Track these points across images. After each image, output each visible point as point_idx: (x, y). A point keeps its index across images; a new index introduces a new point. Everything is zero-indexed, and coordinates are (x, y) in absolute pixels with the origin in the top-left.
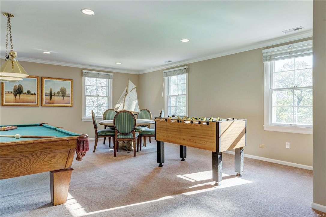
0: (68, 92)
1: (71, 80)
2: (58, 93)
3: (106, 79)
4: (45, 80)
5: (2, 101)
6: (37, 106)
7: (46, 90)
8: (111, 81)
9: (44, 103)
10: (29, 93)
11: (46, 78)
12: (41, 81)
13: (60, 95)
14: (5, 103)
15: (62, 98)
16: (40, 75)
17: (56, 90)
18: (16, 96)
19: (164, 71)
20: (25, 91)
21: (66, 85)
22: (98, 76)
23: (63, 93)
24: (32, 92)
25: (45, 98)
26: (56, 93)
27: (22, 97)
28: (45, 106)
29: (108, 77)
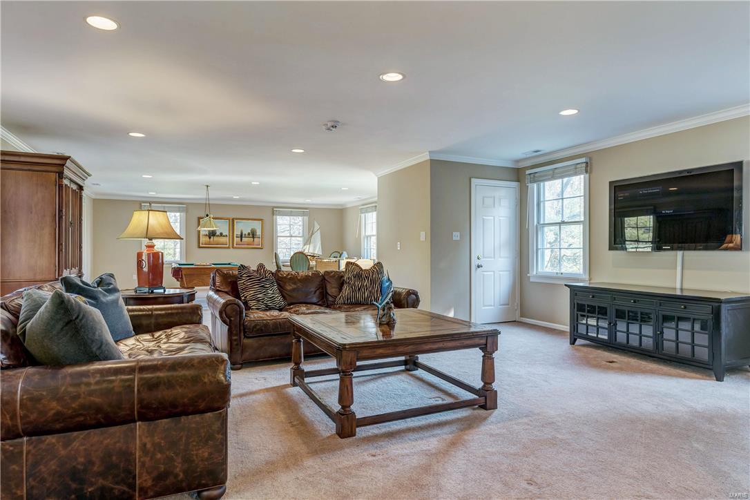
0: (259, 233)
1: (261, 220)
2: (249, 234)
3: (300, 218)
4: (235, 221)
5: (199, 243)
6: (229, 248)
7: (237, 232)
8: (306, 218)
9: (235, 245)
10: (221, 234)
11: (237, 219)
12: (232, 222)
13: (251, 236)
14: (201, 245)
15: (252, 239)
16: (232, 216)
17: (246, 232)
18: (210, 238)
19: (360, 208)
20: (218, 233)
21: (257, 226)
22: (290, 214)
23: (253, 234)
24: (224, 234)
25: (237, 240)
26: (247, 234)
27: (216, 239)
28: (236, 248)
29: (303, 214)
